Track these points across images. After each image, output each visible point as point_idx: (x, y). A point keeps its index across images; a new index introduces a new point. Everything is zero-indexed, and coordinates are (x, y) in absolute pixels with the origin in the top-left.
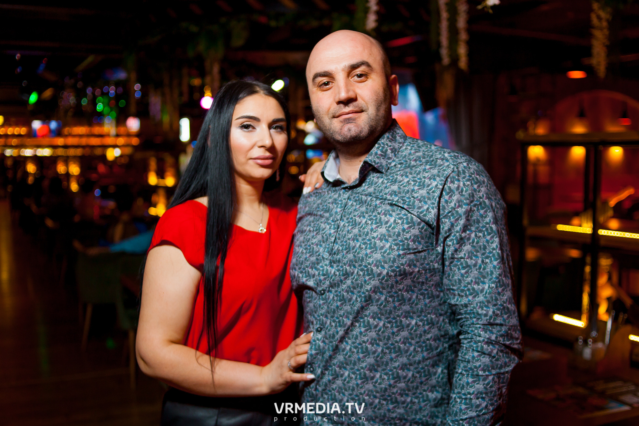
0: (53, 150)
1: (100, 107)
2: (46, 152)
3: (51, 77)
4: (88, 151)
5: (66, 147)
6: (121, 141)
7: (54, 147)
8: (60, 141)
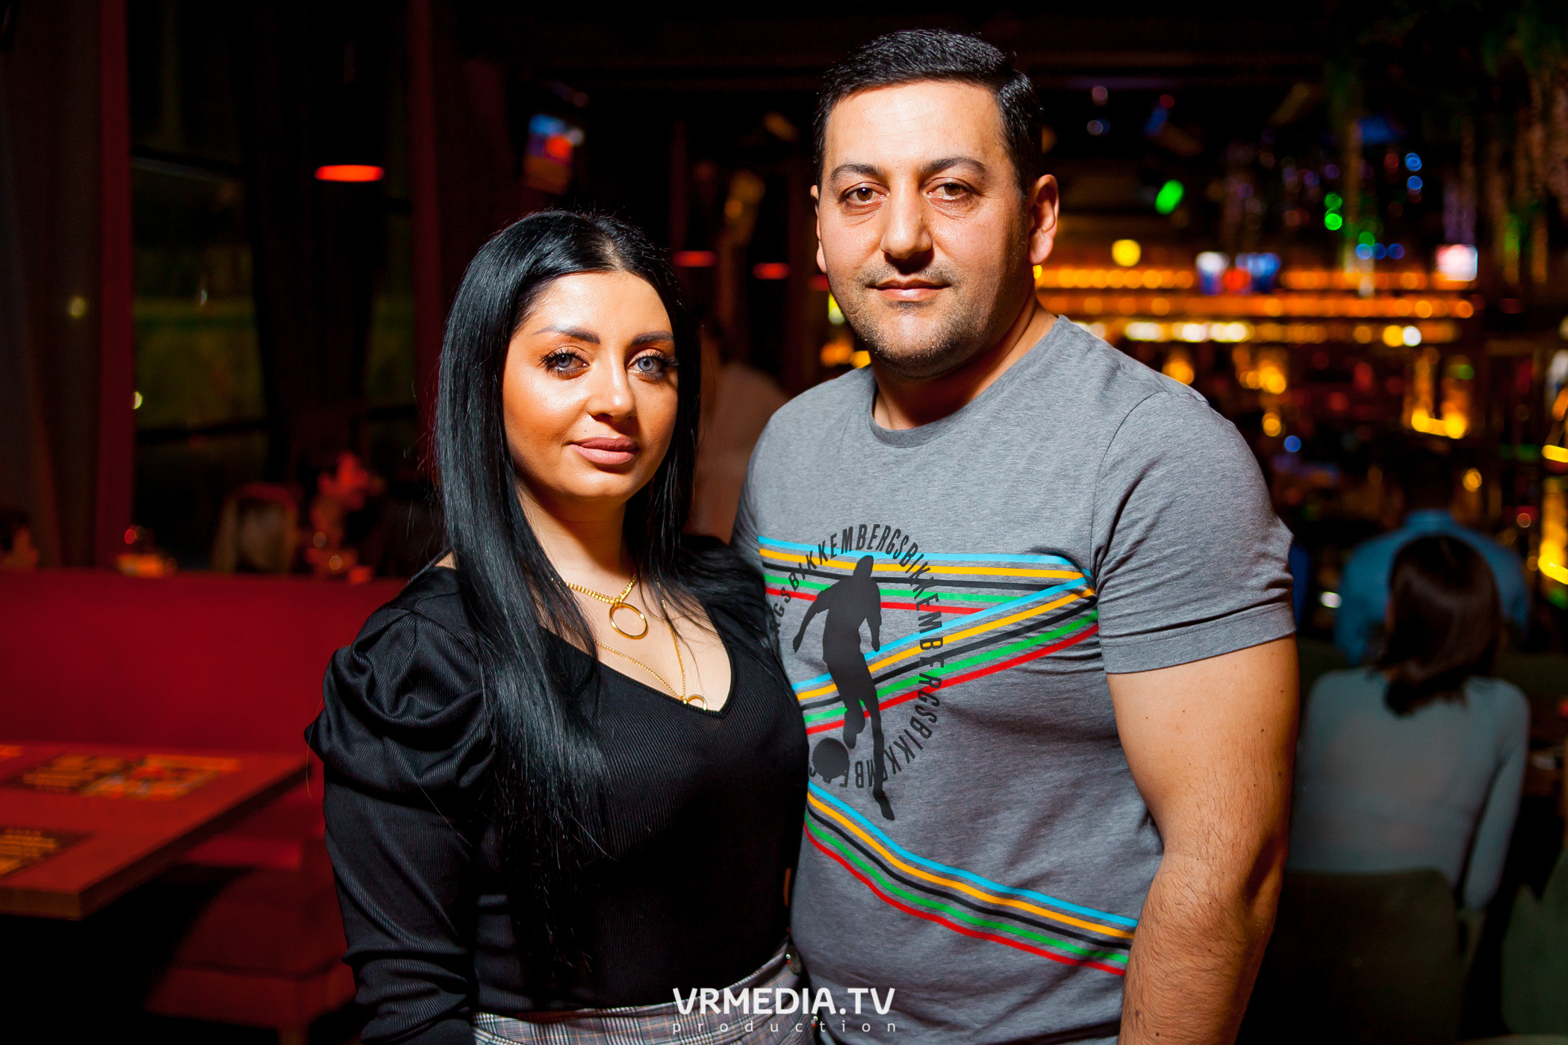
0: (1252, 327)
1: (1333, 221)
2: (1233, 332)
3: (1183, 143)
4: (1339, 332)
5: (1284, 320)
6: (1424, 307)
7: (1255, 319)
8: (1271, 305)
